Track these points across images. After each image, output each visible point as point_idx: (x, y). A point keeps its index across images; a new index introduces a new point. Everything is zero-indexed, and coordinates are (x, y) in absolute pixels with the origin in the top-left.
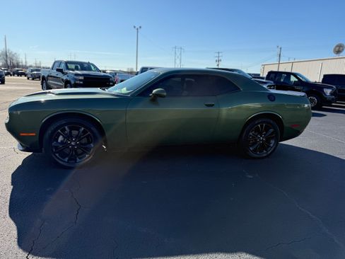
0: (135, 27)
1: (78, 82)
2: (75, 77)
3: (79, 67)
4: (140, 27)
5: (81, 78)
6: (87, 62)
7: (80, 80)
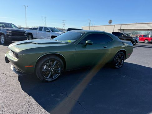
0: (24, 6)
1: (9, 34)
2: (7, 31)
3: (4, 26)
4: (27, 6)
5: (10, 32)
6: (10, 23)
7: (10, 33)
